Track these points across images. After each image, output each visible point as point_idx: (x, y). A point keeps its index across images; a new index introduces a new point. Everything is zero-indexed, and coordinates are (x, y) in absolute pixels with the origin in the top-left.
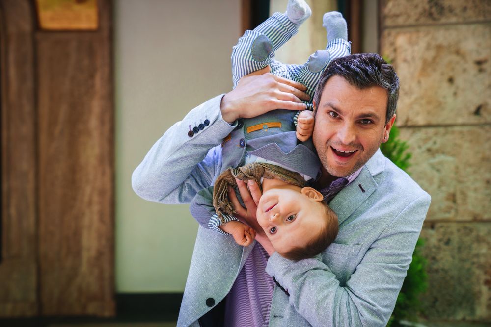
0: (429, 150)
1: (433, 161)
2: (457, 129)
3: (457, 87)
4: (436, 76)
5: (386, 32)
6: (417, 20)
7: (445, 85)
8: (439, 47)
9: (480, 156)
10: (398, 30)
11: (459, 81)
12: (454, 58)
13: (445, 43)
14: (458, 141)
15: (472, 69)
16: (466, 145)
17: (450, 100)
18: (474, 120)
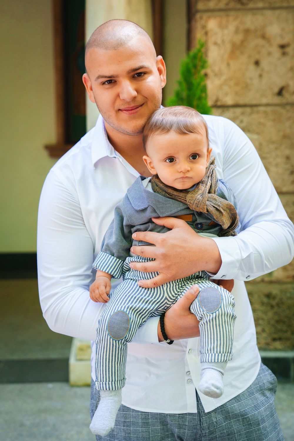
2: (262, 109)
3: (263, 70)
4: (243, 59)
5: (198, 16)
6: (227, 4)
7: (252, 67)
8: (247, 32)
9: (281, 134)
10: (209, 14)
11: (264, 64)
12: (260, 42)
13: (252, 28)
14: (262, 120)
15: (276, 52)
16: (269, 124)
17: (256, 81)
18: (277, 100)
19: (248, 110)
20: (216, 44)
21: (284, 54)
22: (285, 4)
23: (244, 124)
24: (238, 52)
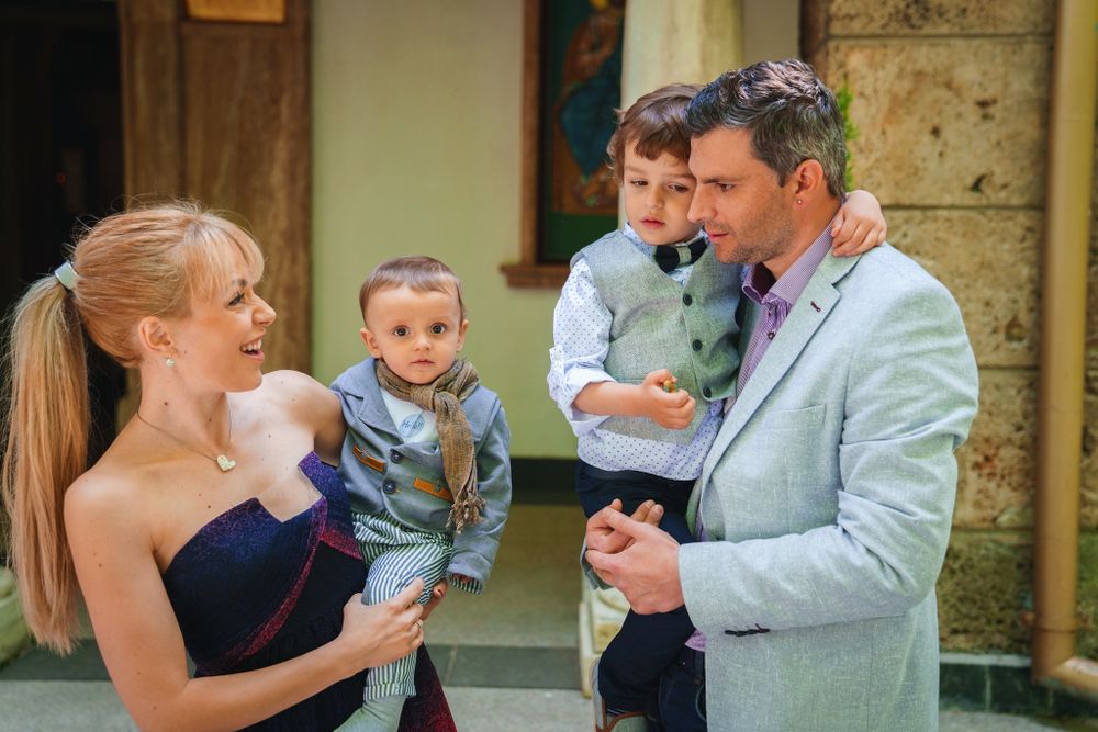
2: (940, 213)
3: (946, 144)
4: (911, 123)
5: (832, 45)
6: (884, 26)
7: (927, 138)
8: (919, 75)
9: (977, 259)
10: (852, 42)
11: (948, 133)
12: (944, 94)
13: (929, 69)
14: (941, 234)
15: (972, 114)
16: (956, 241)
17: (933, 164)
18: (971, 199)
19: (917, 214)
20: (862, 95)
21: (985, 117)
22: (990, 30)
23: (908, 241)
24: (901, 112)
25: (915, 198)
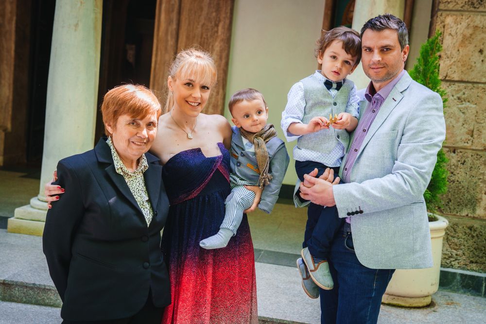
0: (459, 98)
1: (460, 106)
3: (484, 57)
4: (470, 47)
5: (439, 13)
6: (462, 7)
7: (479, 53)
8: (476, 27)
10: (447, 12)
17: (478, 65)
19: (470, 85)
20: (450, 34)
23: (466, 96)
24: (467, 42)
25: (470, 79)
